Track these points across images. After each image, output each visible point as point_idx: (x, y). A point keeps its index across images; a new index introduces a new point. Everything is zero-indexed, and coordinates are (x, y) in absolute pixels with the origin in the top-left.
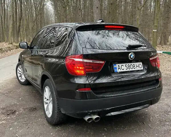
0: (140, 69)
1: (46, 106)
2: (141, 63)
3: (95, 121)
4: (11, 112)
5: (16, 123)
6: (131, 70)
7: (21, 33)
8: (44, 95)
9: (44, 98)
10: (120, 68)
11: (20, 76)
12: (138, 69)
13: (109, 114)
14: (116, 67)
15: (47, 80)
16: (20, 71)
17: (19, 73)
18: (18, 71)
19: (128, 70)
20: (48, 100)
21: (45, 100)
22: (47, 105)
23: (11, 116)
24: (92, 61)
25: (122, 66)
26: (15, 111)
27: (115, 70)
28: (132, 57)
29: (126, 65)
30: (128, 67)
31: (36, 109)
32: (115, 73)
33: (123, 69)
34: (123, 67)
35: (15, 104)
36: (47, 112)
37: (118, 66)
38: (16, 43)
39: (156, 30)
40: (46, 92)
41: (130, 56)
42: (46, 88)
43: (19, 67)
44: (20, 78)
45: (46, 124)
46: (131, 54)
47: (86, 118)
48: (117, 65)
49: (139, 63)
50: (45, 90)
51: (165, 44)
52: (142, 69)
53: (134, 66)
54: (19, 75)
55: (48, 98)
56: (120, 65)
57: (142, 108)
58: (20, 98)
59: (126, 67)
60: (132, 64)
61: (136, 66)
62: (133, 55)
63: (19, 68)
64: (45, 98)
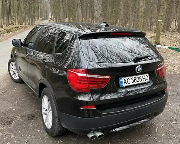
0: (147, 81)
1: (44, 117)
2: (148, 75)
3: (99, 138)
4: (7, 121)
5: (13, 136)
6: (137, 83)
7: (12, 14)
8: (42, 105)
9: (42, 108)
10: (126, 82)
11: (14, 74)
12: (144, 81)
13: (113, 130)
14: (122, 81)
15: (45, 89)
16: (12, 69)
17: (12, 71)
18: (11, 69)
19: (134, 83)
20: (46, 110)
21: (43, 111)
22: (46, 116)
23: (7, 126)
24: (97, 76)
25: (128, 79)
26: (12, 120)
27: (121, 85)
28: (139, 70)
29: (132, 78)
30: (134, 80)
31: (34, 117)
32: (120, 87)
33: (129, 83)
34: (129, 81)
35: (11, 110)
36: (46, 124)
37: (125, 79)
38: (6, 26)
39: (161, 20)
40: (44, 102)
41: (138, 69)
42: (44, 97)
43: (12, 64)
44: (13, 76)
45: (46, 137)
46: (139, 67)
47: (90, 136)
48: (123, 79)
49: (145, 75)
50: (44, 100)
51: (168, 30)
52: (149, 81)
53: (141, 79)
54: (12, 73)
55: (47, 108)
56: (126, 78)
57: (148, 120)
58: (16, 101)
59: (132, 80)
60: (139, 76)
61: (142, 79)
62: (140, 68)
63: (11, 66)
64: (44, 109)
